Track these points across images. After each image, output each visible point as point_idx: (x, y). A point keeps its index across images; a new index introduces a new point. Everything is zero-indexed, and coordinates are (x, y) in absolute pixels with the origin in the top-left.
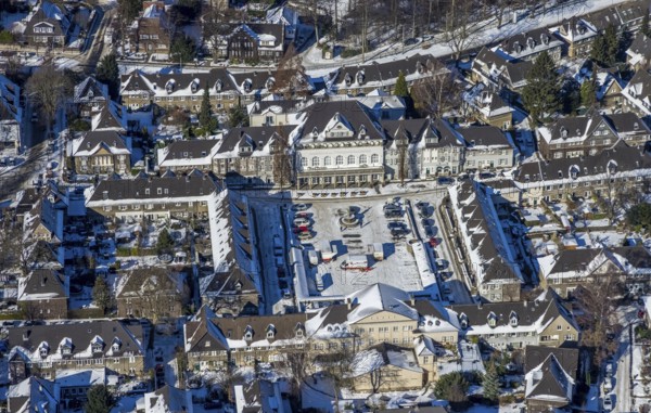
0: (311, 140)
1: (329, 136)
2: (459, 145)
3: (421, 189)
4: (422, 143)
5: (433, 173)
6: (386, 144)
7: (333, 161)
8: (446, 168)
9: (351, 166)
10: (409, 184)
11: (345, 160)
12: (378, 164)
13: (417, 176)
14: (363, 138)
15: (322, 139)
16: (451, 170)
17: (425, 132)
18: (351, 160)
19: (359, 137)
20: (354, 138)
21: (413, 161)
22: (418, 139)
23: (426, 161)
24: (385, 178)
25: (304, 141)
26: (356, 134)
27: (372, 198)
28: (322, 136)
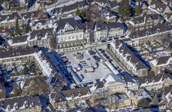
0: (61, 32)
1: (66, 30)
2: (107, 29)
3: (97, 45)
4: (95, 30)
5: (99, 39)
6: (84, 31)
7: (67, 38)
9: (73, 39)
10: (92, 44)
11: (71, 38)
12: (82, 38)
13: (94, 41)
15: (64, 31)
16: (104, 38)
17: (96, 26)
18: (73, 37)
19: (76, 29)
20: (74, 30)
21: (93, 36)
23: (97, 36)
24: (84, 42)
25: (58, 33)
27: (83, 49)
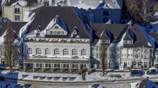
0: (35, 35)
1: (49, 34)
2: (149, 47)
3: (117, 79)
4: (121, 43)
5: (129, 66)
6: (93, 43)
7: (52, 52)
8: (140, 63)
9: (65, 56)
10: (109, 74)
11: (61, 52)
12: (86, 57)
13: (117, 67)
14: (75, 36)
15: (43, 36)
16: (143, 64)
18: (65, 52)
19: (72, 36)
20: (68, 36)
21: (114, 57)
22: (119, 40)
23: (123, 57)
24: (92, 67)
25: (29, 36)
26: (69, 33)
27: (78, 83)
28: (43, 33)
